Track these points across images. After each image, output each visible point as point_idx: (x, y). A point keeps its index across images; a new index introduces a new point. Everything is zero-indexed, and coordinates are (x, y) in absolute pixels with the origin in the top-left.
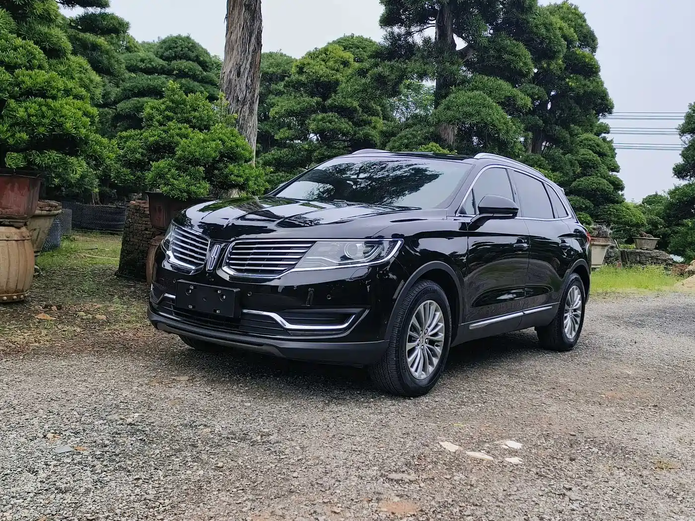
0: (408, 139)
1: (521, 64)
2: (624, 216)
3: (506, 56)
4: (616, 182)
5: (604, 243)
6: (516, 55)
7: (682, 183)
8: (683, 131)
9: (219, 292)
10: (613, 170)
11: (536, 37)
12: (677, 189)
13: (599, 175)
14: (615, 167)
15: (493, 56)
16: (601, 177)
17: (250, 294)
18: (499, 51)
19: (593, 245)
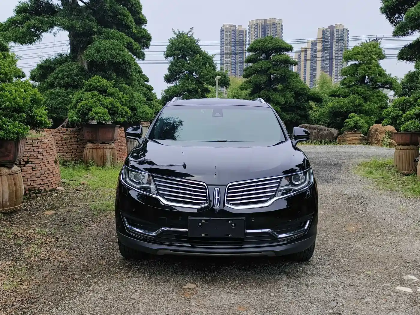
0: (67, 72)
1: (129, 22)
2: (158, 108)
3: (119, 16)
4: (151, 88)
5: (147, 125)
6: (125, 16)
7: (171, 85)
8: (167, 56)
9: (230, 222)
10: (146, 81)
11: (129, 3)
12: (169, 89)
13: (141, 84)
14: (147, 79)
15: (111, 16)
16: (142, 86)
17: (253, 220)
18: (114, 12)
19: (143, 127)
